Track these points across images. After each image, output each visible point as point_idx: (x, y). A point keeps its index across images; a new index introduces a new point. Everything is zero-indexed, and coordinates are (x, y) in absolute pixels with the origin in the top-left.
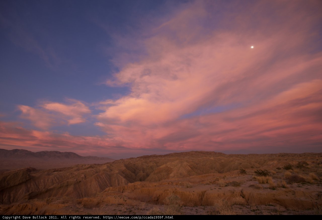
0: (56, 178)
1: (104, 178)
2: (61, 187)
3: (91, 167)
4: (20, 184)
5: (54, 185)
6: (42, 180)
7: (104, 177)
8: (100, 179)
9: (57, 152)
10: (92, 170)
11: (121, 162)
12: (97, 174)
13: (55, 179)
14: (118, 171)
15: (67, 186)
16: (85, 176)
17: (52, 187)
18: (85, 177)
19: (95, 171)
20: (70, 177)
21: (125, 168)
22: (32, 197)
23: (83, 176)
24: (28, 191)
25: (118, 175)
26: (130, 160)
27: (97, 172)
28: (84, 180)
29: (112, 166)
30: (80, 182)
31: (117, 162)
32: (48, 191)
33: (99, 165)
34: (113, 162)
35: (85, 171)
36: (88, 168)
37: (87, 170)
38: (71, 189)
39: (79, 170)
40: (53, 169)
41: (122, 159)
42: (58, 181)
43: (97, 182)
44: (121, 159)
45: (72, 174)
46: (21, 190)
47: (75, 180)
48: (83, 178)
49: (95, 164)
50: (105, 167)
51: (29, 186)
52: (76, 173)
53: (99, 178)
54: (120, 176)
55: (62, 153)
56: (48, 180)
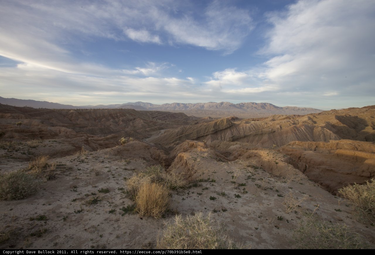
0: (252, 126)
1: (303, 131)
2: (256, 135)
3: (288, 118)
4: (226, 129)
5: (251, 132)
6: (241, 128)
7: (303, 129)
8: (297, 132)
9: (253, 103)
10: (289, 121)
11: (333, 113)
12: (294, 125)
13: (252, 128)
14: (325, 124)
15: (262, 134)
16: (280, 126)
17: (249, 134)
18: (281, 128)
19: (293, 122)
20: (265, 126)
21: (338, 121)
22: (234, 139)
23: (278, 126)
24: (233, 135)
25: (325, 129)
26: (349, 111)
27: (294, 124)
28: (279, 130)
29: (316, 118)
30: (274, 132)
31: (326, 113)
32: (245, 137)
33: (299, 116)
34: (319, 114)
35: (281, 122)
36: (284, 119)
37: (283, 121)
38: (265, 137)
39: (275, 120)
40: (251, 119)
41: (335, 110)
42: (254, 129)
43: (294, 134)
44: (332, 110)
45: (267, 123)
46: (227, 133)
47: (271, 130)
48: (278, 129)
49: (294, 115)
50: (305, 119)
51: (232, 130)
52: (271, 124)
53: (296, 130)
54: (328, 131)
55: (258, 104)
56: (246, 128)
